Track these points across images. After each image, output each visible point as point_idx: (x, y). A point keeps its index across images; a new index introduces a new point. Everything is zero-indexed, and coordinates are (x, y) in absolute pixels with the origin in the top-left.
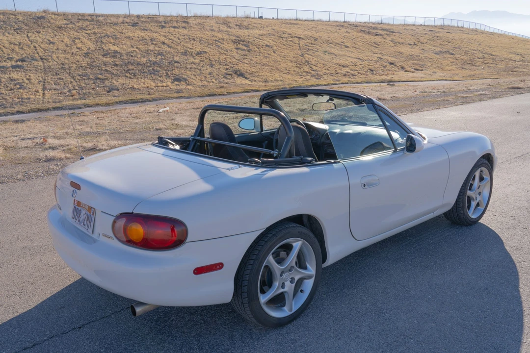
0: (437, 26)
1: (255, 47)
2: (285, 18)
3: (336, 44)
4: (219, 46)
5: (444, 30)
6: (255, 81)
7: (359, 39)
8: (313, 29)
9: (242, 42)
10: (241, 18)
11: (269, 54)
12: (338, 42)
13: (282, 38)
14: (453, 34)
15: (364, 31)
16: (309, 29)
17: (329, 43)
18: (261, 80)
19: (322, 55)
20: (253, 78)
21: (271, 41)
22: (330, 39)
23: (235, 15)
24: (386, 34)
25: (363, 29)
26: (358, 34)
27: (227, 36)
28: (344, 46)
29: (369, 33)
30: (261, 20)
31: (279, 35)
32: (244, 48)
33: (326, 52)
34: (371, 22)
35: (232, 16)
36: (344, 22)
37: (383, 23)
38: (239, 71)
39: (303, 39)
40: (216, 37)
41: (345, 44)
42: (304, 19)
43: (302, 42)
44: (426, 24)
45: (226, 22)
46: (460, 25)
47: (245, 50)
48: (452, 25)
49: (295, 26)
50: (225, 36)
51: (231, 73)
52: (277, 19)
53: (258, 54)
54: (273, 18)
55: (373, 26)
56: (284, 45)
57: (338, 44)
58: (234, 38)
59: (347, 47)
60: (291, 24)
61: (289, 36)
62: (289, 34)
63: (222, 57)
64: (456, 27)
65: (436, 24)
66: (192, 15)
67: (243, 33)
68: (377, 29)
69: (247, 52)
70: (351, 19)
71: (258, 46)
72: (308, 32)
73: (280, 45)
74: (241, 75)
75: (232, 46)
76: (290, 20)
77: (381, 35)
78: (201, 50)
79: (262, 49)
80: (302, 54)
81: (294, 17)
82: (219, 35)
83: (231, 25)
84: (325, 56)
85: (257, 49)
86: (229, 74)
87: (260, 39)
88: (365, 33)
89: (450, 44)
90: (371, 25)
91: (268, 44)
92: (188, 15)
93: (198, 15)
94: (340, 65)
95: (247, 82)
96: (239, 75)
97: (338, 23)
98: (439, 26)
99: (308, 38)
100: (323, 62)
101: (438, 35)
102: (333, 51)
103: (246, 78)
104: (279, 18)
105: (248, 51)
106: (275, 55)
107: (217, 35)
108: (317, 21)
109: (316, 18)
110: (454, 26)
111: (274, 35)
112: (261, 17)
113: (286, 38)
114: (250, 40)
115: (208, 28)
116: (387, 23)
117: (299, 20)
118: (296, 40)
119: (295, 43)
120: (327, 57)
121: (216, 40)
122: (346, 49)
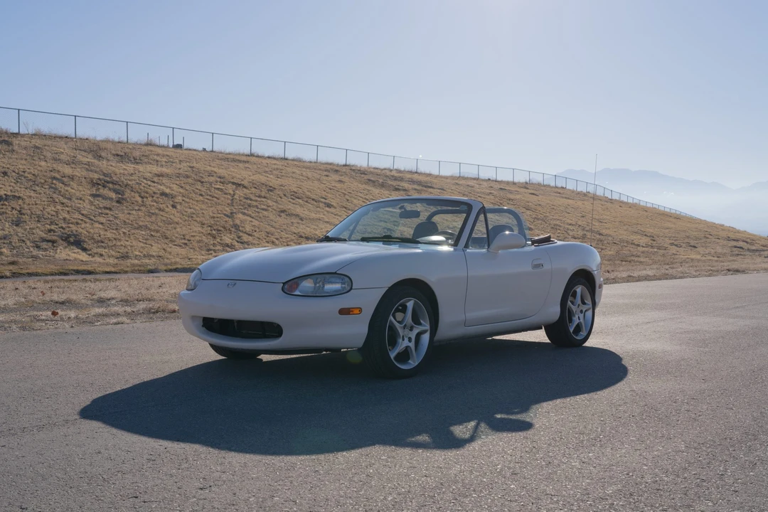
0: (519, 183)
1: (137, 195)
2: (227, 151)
3: (308, 199)
4: (56, 189)
5: (526, 191)
6: (101, 255)
7: (359, 194)
8: (275, 172)
9: (111, 185)
10: (136, 144)
11: (160, 210)
12: (314, 197)
13: (202, 182)
14: (541, 196)
15: (374, 182)
16: (266, 172)
17: (295, 196)
18: (113, 253)
19: (272, 217)
20: (100, 250)
21: (175, 187)
22: (300, 191)
23: (125, 139)
24: (415, 189)
25: (372, 179)
26: (360, 185)
27: (85, 173)
28: (325, 203)
29: (383, 186)
30: (179, 151)
31: (198, 178)
32: (113, 195)
33: (283, 211)
34: (396, 170)
35: (116, 139)
36: (345, 165)
37: (419, 171)
38: (75, 236)
39: (245, 187)
40: (59, 171)
41: (327, 201)
42: (266, 155)
43: (240, 192)
44: (499, 179)
45: (95, 149)
46: (559, 185)
47: (111, 199)
48: (545, 184)
49: (241, 165)
50: (79, 172)
51: (55, 238)
52: (212, 151)
53: (137, 208)
54: (204, 150)
55: (396, 175)
56: (201, 195)
57: (313, 199)
58: (96, 176)
59: (329, 206)
60: (234, 160)
61: (219, 180)
62: (220, 177)
63: (51, 209)
64: (552, 187)
65: (516, 180)
66: (31, 131)
67: (120, 169)
68: (401, 179)
69: (115, 204)
70: (359, 161)
71: (143, 194)
72: (261, 177)
73: (194, 195)
74: (78, 243)
75: (87, 191)
76: (239, 154)
77: (405, 190)
78: (9, 193)
79: (150, 199)
80: (231, 213)
81: (247, 151)
82: (67, 170)
83: (103, 154)
84: (278, 218)
85: (139, 199)
86: (48, 241)
87: (154, 182)
88: (374, 186)
89: (528, 212)
90: (394, 173)
91: (167, 191)
92: (22, 132)
93: (44, 133)
94: (301, 237)
95: (83, 256)
96: (70, 244)
97: (329, 167)
98: (522, 183)
99: (255, 185)
100: (269, 229)
101: (512, 196)
102: (298, 210)
103: (84, 250)
104: (214, 150)
105: (118, 202)
106: (174, 211)
107: (61, 169)
108: (293, 160)
109: (290, 155)
110: (549, 186)
111: (187, 177)
112: (179, 146)
113: (211, 183)
114: (129, 182)
115: (49, 155)
116: (428, 172)
117: (258, 156)
118: (230, 189)
119: (226, 194)
120: (282, 220)
121: (54, 178)
122: (327, 209)
